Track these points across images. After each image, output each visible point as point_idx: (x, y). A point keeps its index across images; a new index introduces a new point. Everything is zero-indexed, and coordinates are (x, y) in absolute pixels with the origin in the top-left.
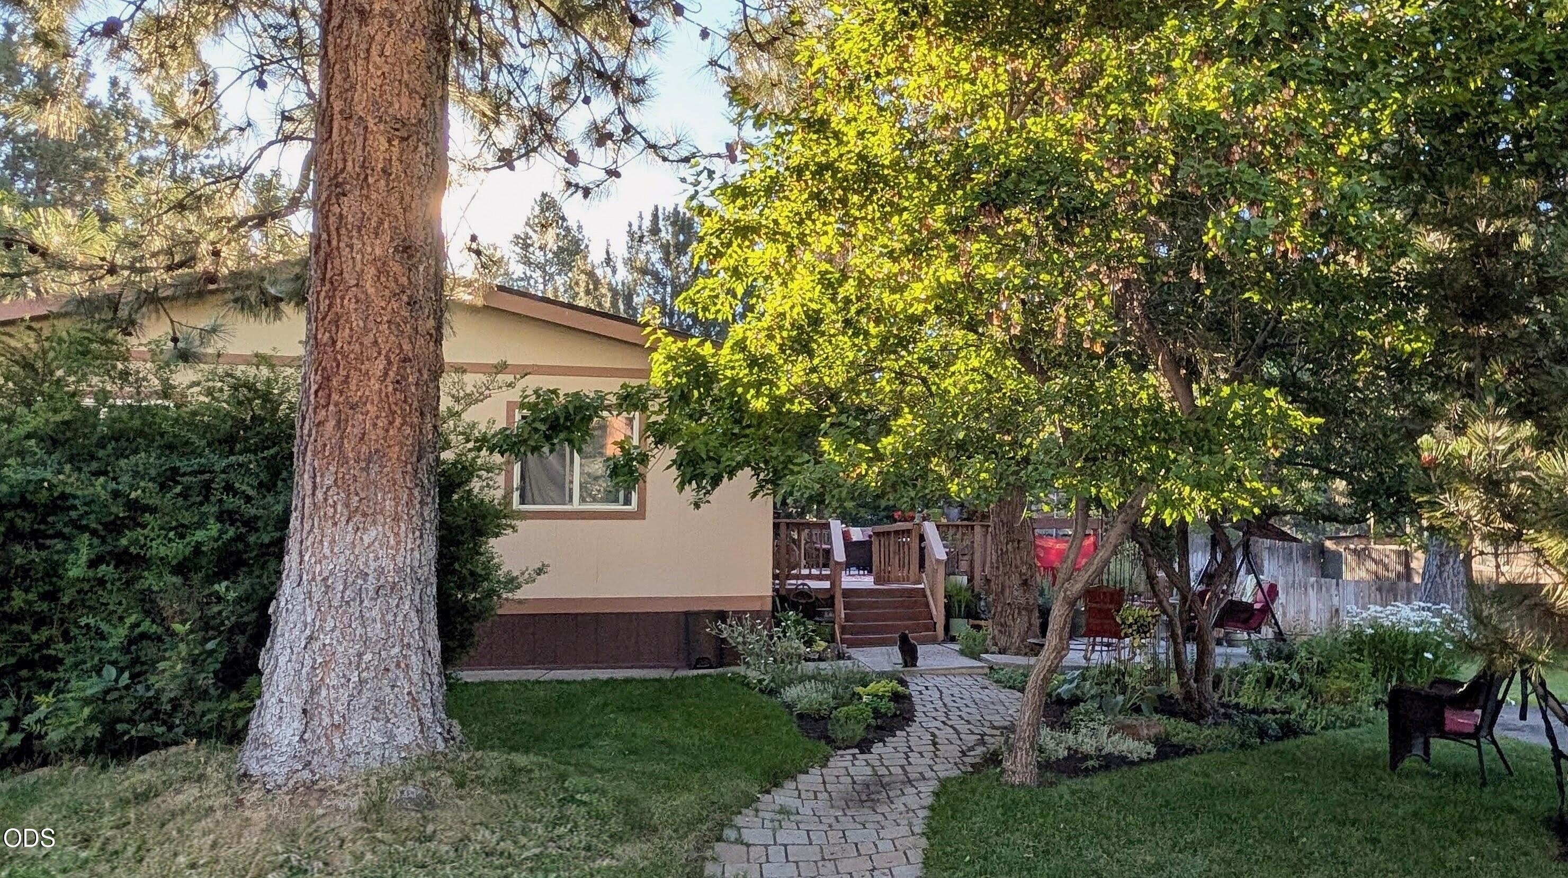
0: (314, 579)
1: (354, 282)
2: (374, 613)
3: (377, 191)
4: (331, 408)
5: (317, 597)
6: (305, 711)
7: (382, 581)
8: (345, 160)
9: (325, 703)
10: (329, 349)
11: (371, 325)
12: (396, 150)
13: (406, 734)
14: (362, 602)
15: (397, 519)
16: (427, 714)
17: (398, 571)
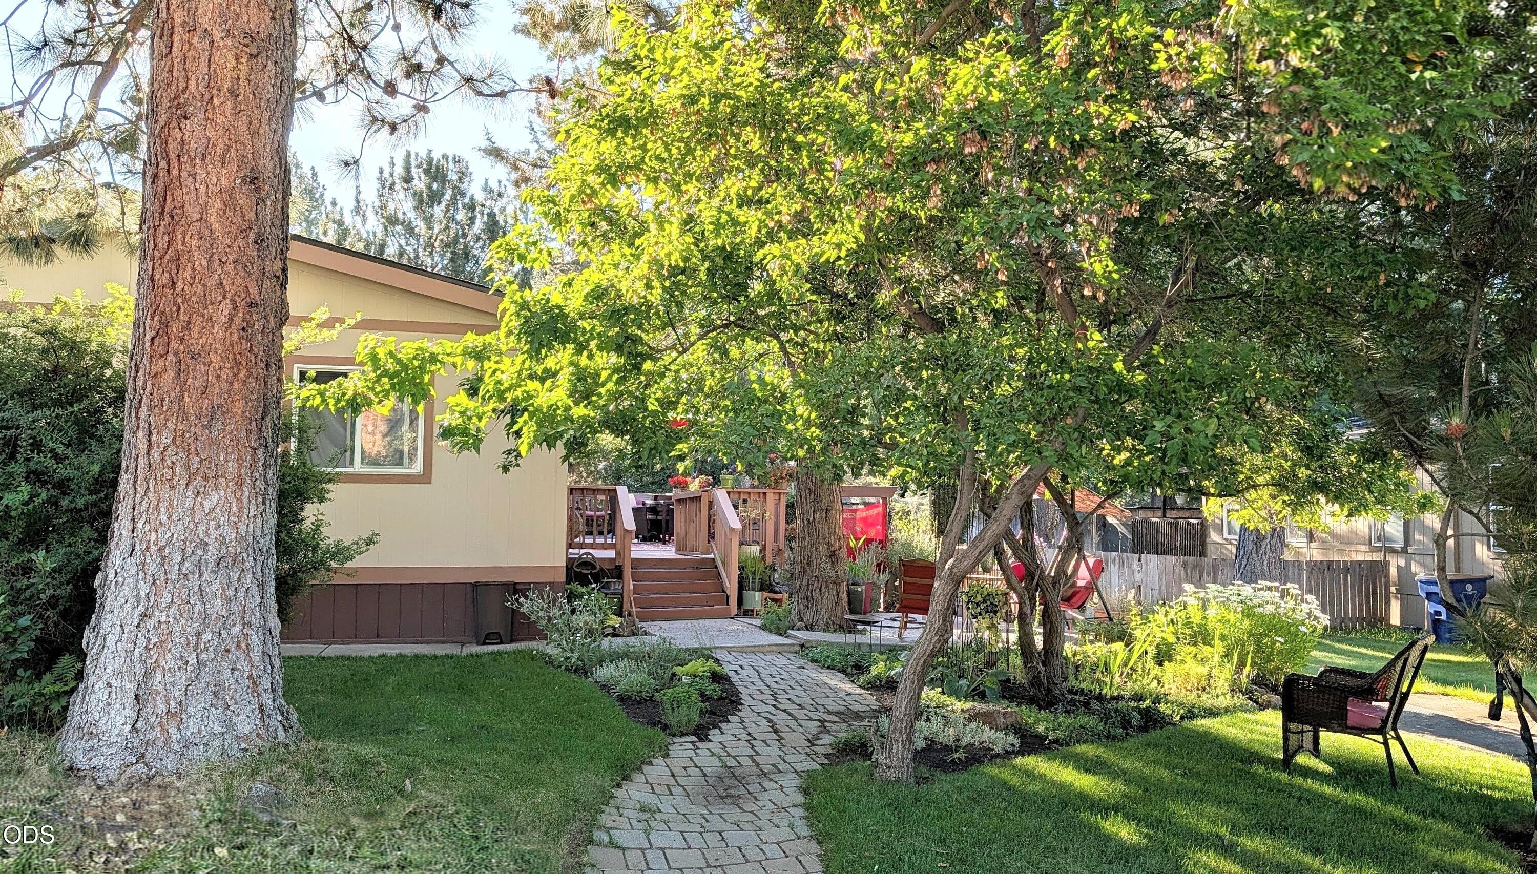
0: (148, 548)
1: (196, 216)
2: (215, 587)
3: (223, 114)
4: (171, 357)
5: (152, 568)
6: (137, 697)
7: (223, 552)
8: (187, 79)
9: (160, 688)
10: (168, 292)
11: (216, 264)
12: (244, 68)
13: (245, 724)
14: (201, 575)
15: (240, 484)
16: (267, 699)
17: (240, 540)
